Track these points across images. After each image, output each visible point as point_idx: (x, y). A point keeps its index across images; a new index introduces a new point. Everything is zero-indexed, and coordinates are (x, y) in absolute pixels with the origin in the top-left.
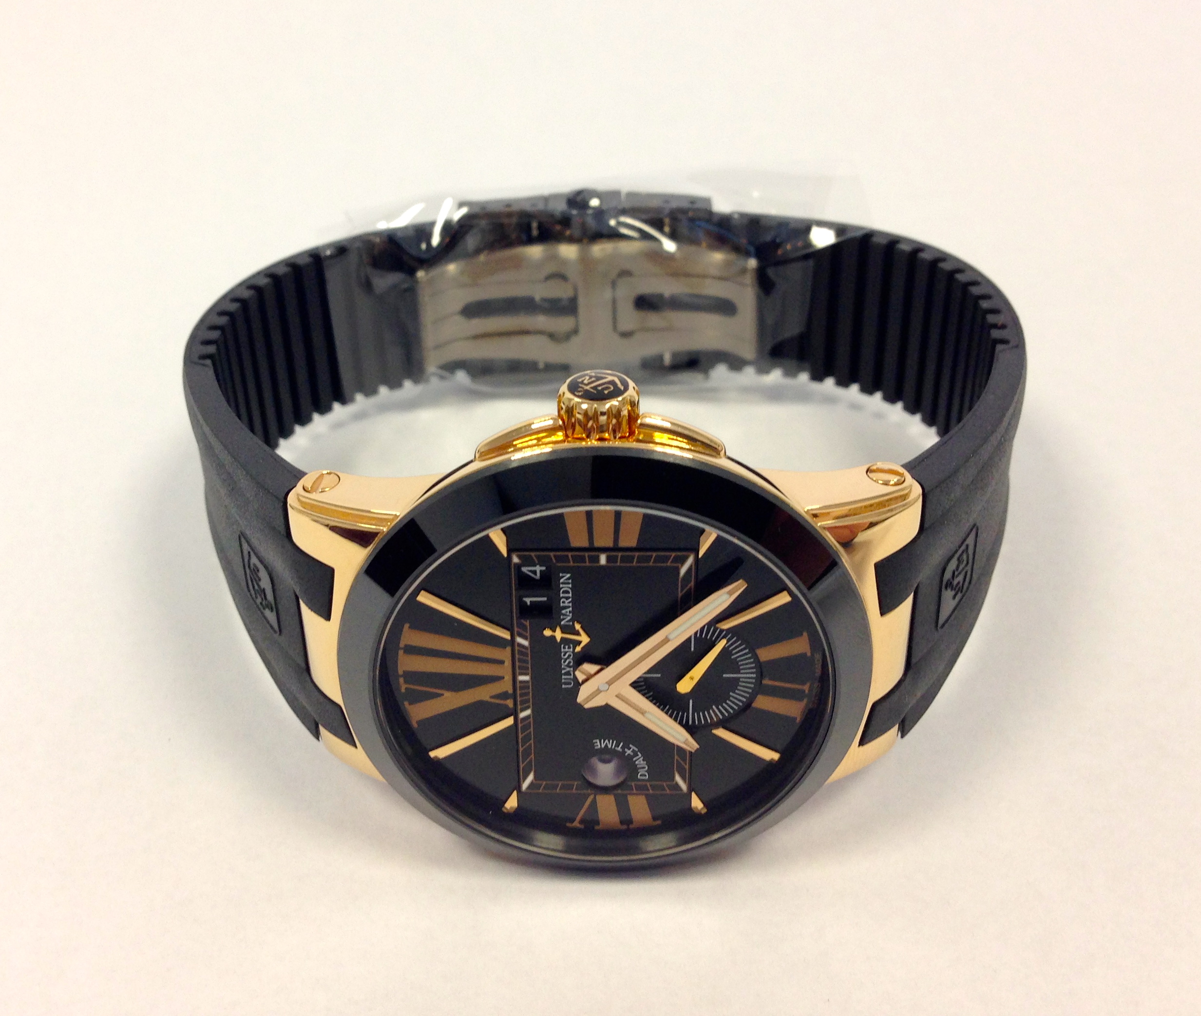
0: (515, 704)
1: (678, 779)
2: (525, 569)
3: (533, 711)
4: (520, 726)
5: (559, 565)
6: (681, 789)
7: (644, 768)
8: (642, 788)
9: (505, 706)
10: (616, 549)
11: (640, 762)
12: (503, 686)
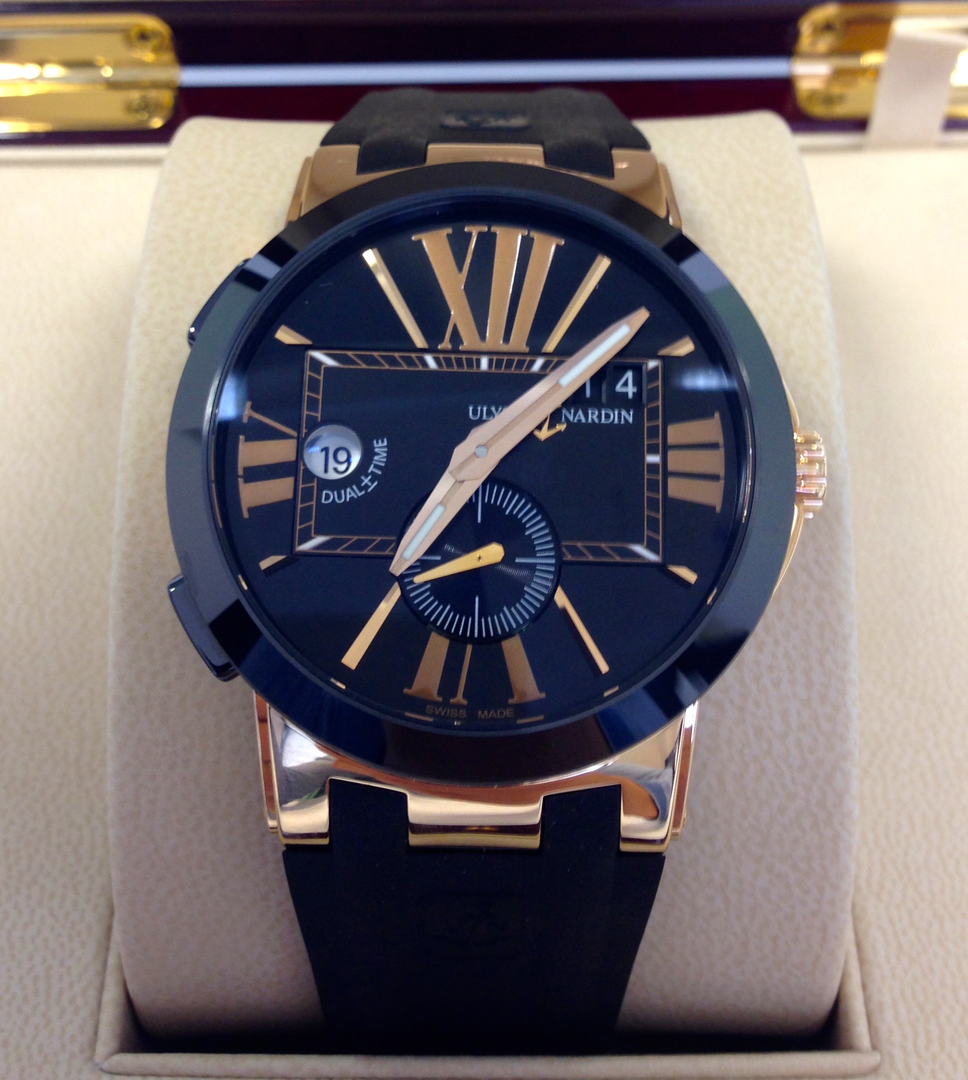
0: (444, 351)
1: (319, 540)
2: (629, 375)
3: (433, 372)
4: (413, 355)
5: (646, 410)
6: (300, 543)
7: (340, 497)
8: (307, 495)
9: (442, 340)
10: (666, 474)
11: (350, 493)
12: (469, 341)
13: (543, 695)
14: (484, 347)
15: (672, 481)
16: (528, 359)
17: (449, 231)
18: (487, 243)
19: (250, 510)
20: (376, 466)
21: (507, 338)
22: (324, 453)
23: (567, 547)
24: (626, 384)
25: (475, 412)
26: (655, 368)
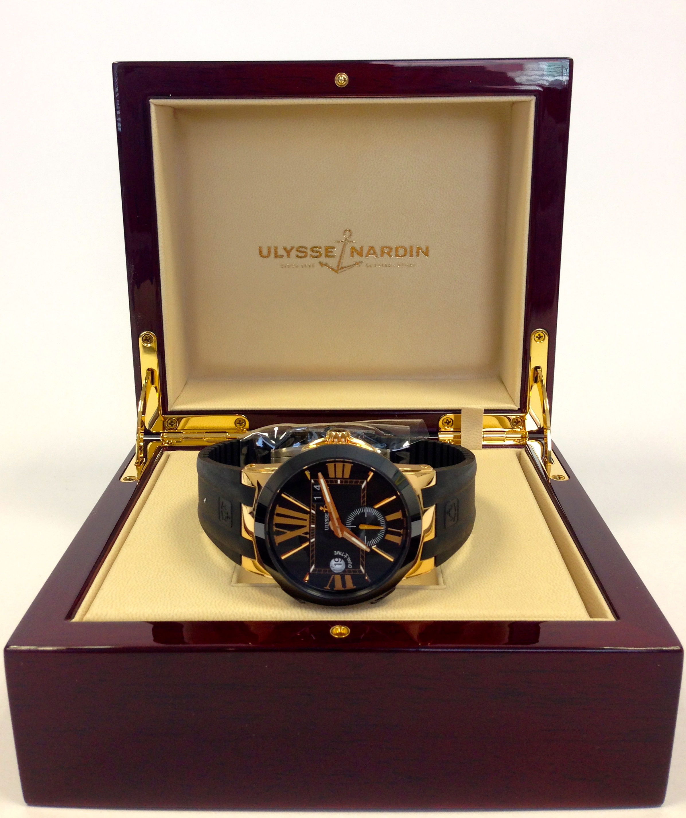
0: (310, 537)
1: (361, 568)
2: (315, 486)
3: (316, 539)
4: (311, 545)
6: (363, 572)
7: (350, 563)
8: (350, 571)
9: (306, 537)
10: (343, 478)
11: (349, 560)
12: (306, 530)
13: (400, 510)
14: (308, 526)
15: (345, 477)
16: (311, 514)
17: (275, 537)
18: (278, 525)
19: (354, 586)
20: (342, 554)
21: (306, 520)
22: (336, 565)
23: (363, 504)
24: (318, 488)
25: (327, 528)
26: (314, 480)
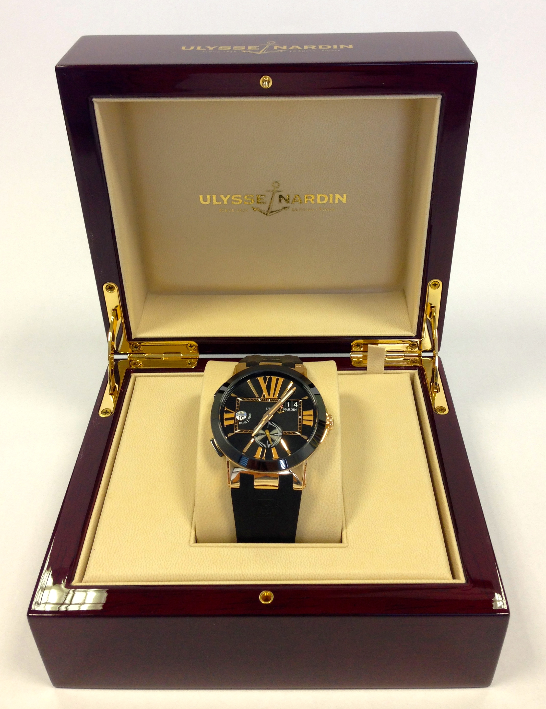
0: (262, 398)
1: (239, 430)
3: (260, 402)
4: (256, 399)
5: (299, 408)
6: (235, 431)
7: (242, 423)
8: (236, 423)
10: (302, 420)
11: (244, 423)
12: (267, 396)
15: (303, 421)
16: (277, 399)
17: (263, 377)
18: (270, 379)
19: (226, 426)
20: (249, 418)
21: (274, 396)
23: (284, 432)
24: (295, 404)
25: (267, 409)
26: (301, 401)
